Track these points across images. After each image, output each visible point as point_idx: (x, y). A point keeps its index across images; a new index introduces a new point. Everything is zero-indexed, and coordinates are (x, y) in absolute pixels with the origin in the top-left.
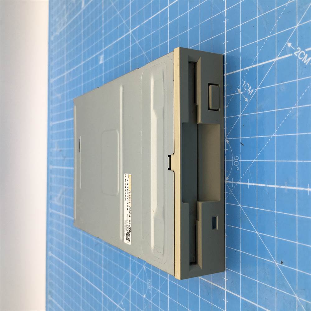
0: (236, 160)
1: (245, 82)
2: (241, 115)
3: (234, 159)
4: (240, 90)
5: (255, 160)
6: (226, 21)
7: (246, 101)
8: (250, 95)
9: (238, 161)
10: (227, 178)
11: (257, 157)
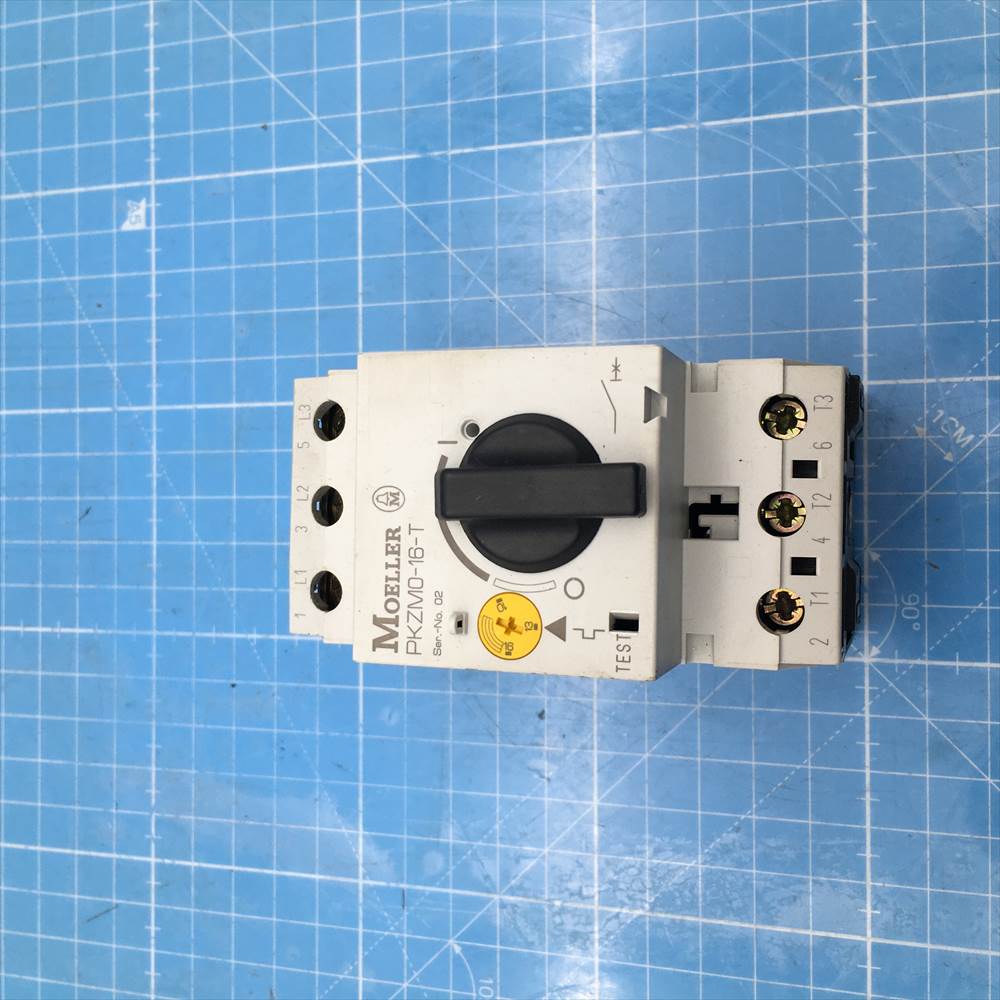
0: (910, 604)
1: (941, 413)
2: (926, 492)
3: (899, 601)
4: (925, 429)
5: (980, 606)
6: (865, 245)
7: (947, 461)
8: (963, 446)
9: (916, 606)
10: (875, 651)
11: (988, 598)
